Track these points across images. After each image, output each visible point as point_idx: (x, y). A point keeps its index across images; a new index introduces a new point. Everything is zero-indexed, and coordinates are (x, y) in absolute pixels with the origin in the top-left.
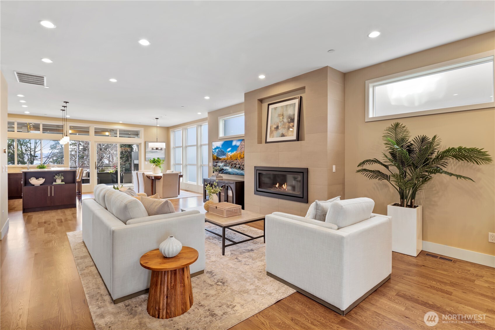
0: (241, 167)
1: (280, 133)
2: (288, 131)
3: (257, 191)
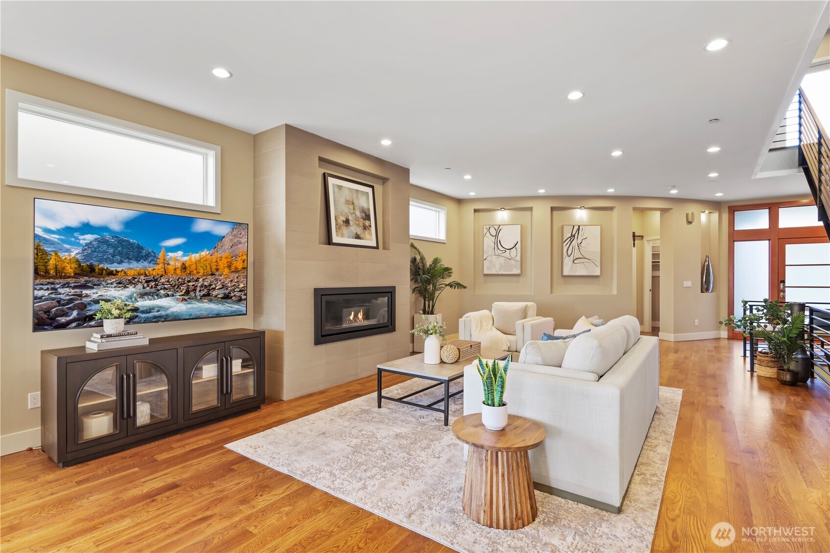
0: (232, 295)
1: (353, 232)
2: (364, 232)
3: (322, 336)
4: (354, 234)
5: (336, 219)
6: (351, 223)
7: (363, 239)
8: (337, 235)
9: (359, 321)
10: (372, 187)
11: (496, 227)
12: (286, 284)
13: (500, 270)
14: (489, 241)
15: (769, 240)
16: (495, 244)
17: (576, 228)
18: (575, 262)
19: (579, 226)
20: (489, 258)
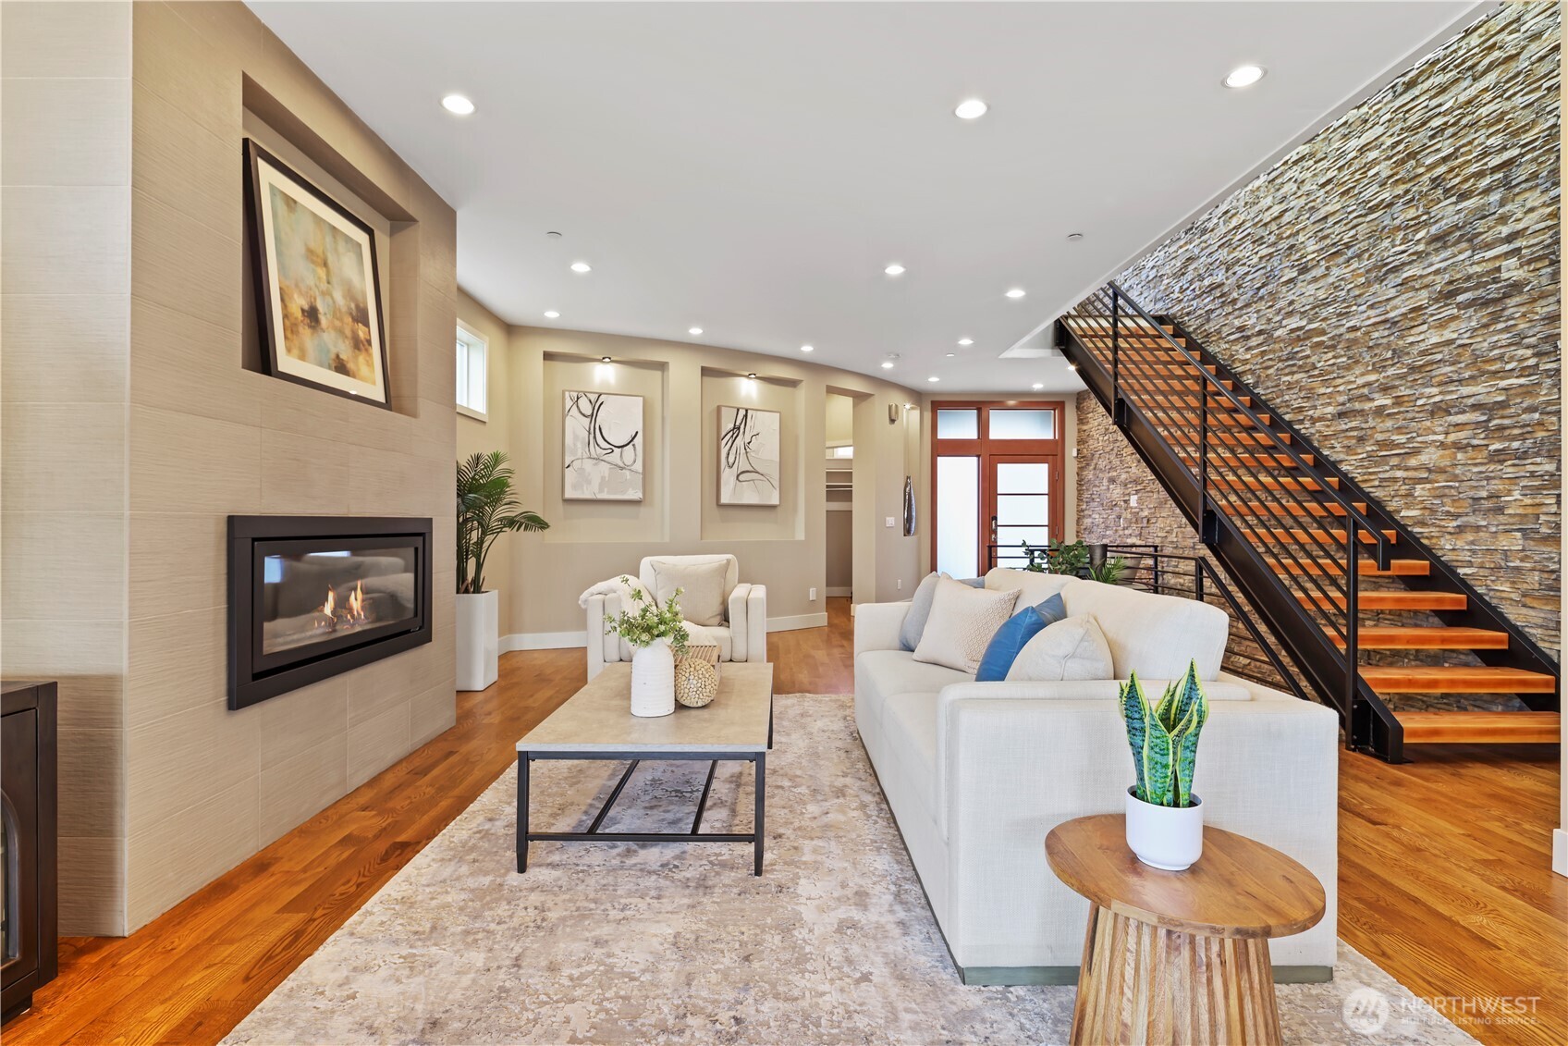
1: (328, 351)
2: (356, 357)
3: (256, 677)
4: (333, 356)
5: (282, 300)
6: (324, 321)
7: (354, 377)
8: (289, 350)
9: (353, 616)
10: (370, 232)
11: (593, 397)
12: (132, 496)
13: (601, 490)
14: (576, 426)
15: (978, 456)
16: (589, 433)
17: (742, 413)
18: (741, 478)
19: (747, 411)
20: (576, 464)
